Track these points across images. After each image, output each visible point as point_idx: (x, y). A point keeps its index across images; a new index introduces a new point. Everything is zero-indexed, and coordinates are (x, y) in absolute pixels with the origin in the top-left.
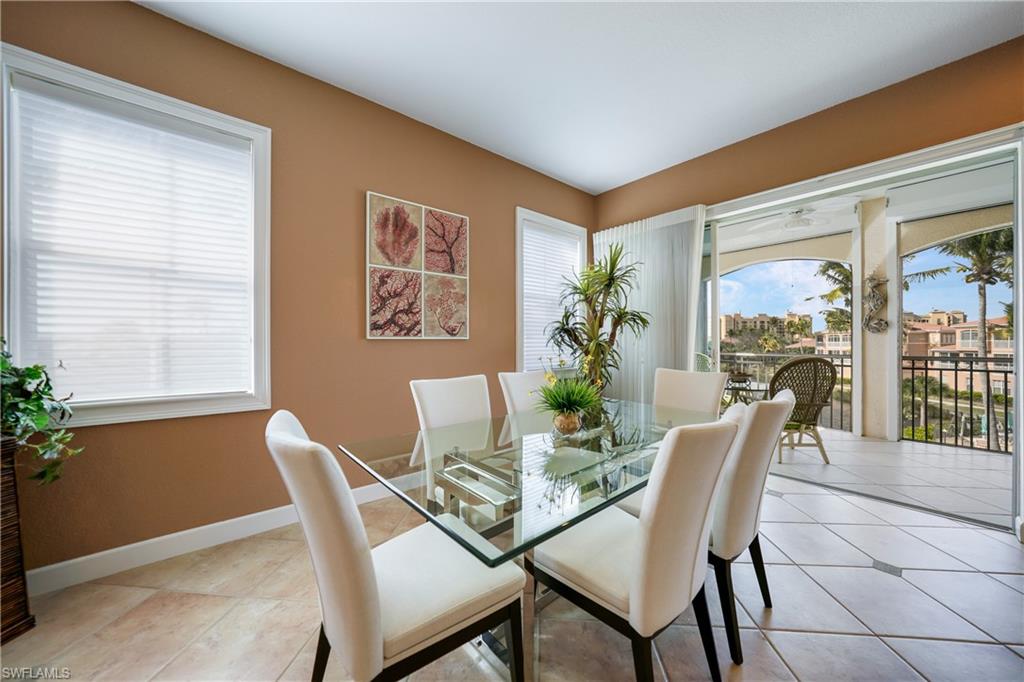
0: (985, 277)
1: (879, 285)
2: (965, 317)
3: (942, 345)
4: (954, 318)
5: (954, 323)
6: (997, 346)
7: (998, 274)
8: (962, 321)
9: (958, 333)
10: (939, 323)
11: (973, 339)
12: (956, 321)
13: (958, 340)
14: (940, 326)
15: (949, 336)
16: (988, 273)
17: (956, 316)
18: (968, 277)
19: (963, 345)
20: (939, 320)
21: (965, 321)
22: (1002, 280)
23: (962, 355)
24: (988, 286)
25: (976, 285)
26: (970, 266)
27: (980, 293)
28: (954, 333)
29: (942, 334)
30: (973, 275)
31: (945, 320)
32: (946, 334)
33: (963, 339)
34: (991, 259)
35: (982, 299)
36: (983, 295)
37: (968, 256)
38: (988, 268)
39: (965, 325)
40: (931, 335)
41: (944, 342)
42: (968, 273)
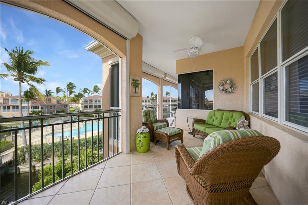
0: (21, 80)
2: (12, 94)
3: (3, 103)
4: (8, 95)
7: (25, 80)
11: (15, 101)
13: (10, 102)
14: (3, 97)
15: (6, 100)
16: (22, 79)
17: (8, 94)
18: (15, 79)
19: (11, 103)
20: (2, 95)
22: (26, 82)
24: (22, 83)
26: (16, 75)
27: (19, 85)
28: (9, 100)
29: (4, 99)
30: (17, 78)
31: (4, 95)
34: (23, 74)
35: (20, 87)
37: (15, 71)
38: (22, 77)
39: (11, 97)
41: (5, 102)
42: (15, 77)
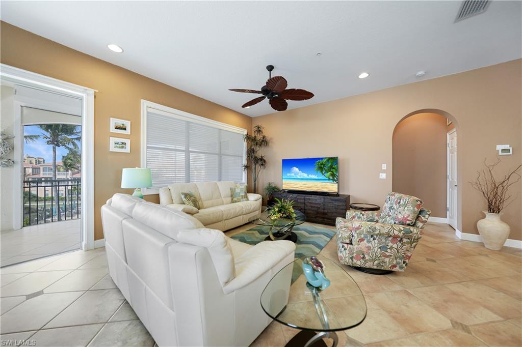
0: (56, 143)
1: (8, 138)
2: (44, 160)
3: (33, 175)
5: (38, 164)
6: (59, 174)
7: (61, 143)
8: (42, 162)
9: (41, 168)
10: (31, 163)
11: (48, 171)
12: (39, 162)
13: (42, 172)
14: (31, 165)
15: (37, 170)
16: (57, 141)
17: (40, 160)
18: (48, 142)
19: (44, 174)
20: (30, 161)
21: (44, 163)
22: (62, 146)
23: (43, 179)
24: (57, 147)
25: (52, 146)
26: (49, 137)
27: (53, 150)
28: (40, 169)
29: (33, 168)
30: (50, 141)
31: (34, 162)
32: (36, 169)
33: (44, 171)
34: (58, 135)
35: (54, 153)
36: (55, 151)
37: (48, 131)
38: (56, 139)
39: (44, 165)
40: (27, 169)
41: (34, 173)
42: (48, 140)
